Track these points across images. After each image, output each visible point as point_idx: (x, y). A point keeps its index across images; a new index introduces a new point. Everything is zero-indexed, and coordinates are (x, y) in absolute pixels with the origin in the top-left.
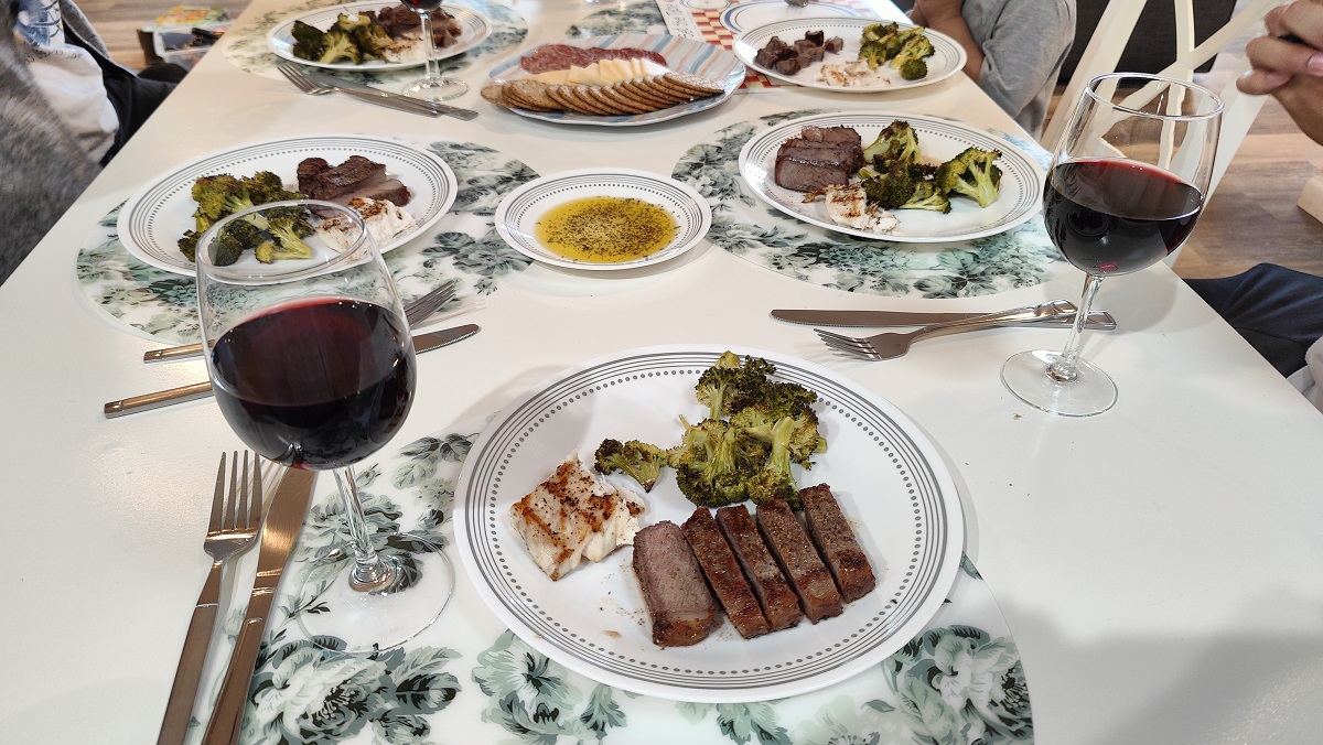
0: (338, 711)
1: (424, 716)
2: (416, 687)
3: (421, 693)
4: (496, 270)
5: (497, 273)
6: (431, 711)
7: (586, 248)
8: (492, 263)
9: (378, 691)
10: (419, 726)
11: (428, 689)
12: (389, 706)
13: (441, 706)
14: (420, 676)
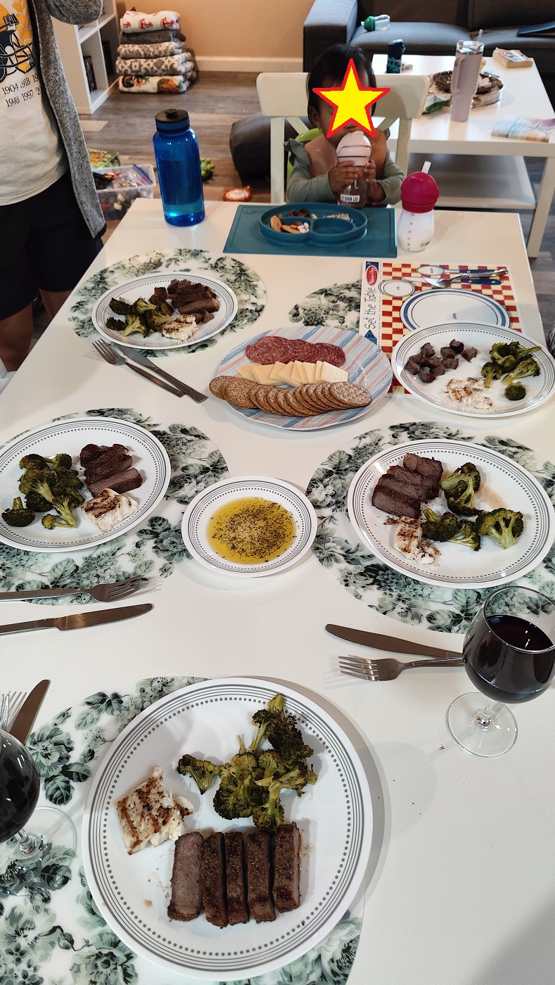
0: (12, 877)
1: (50, 891)
2: (51, 872)
3: (52, 876)
4: (176, 557)
5: (176, 560)
6: (54, 889)
7: (234, 547)
8: (175, 550)
9: (32, 870)
10: (46, 897)
11: (56, 874)
12: (36, 880)
13: (59, 887)
14: (54, 865)
